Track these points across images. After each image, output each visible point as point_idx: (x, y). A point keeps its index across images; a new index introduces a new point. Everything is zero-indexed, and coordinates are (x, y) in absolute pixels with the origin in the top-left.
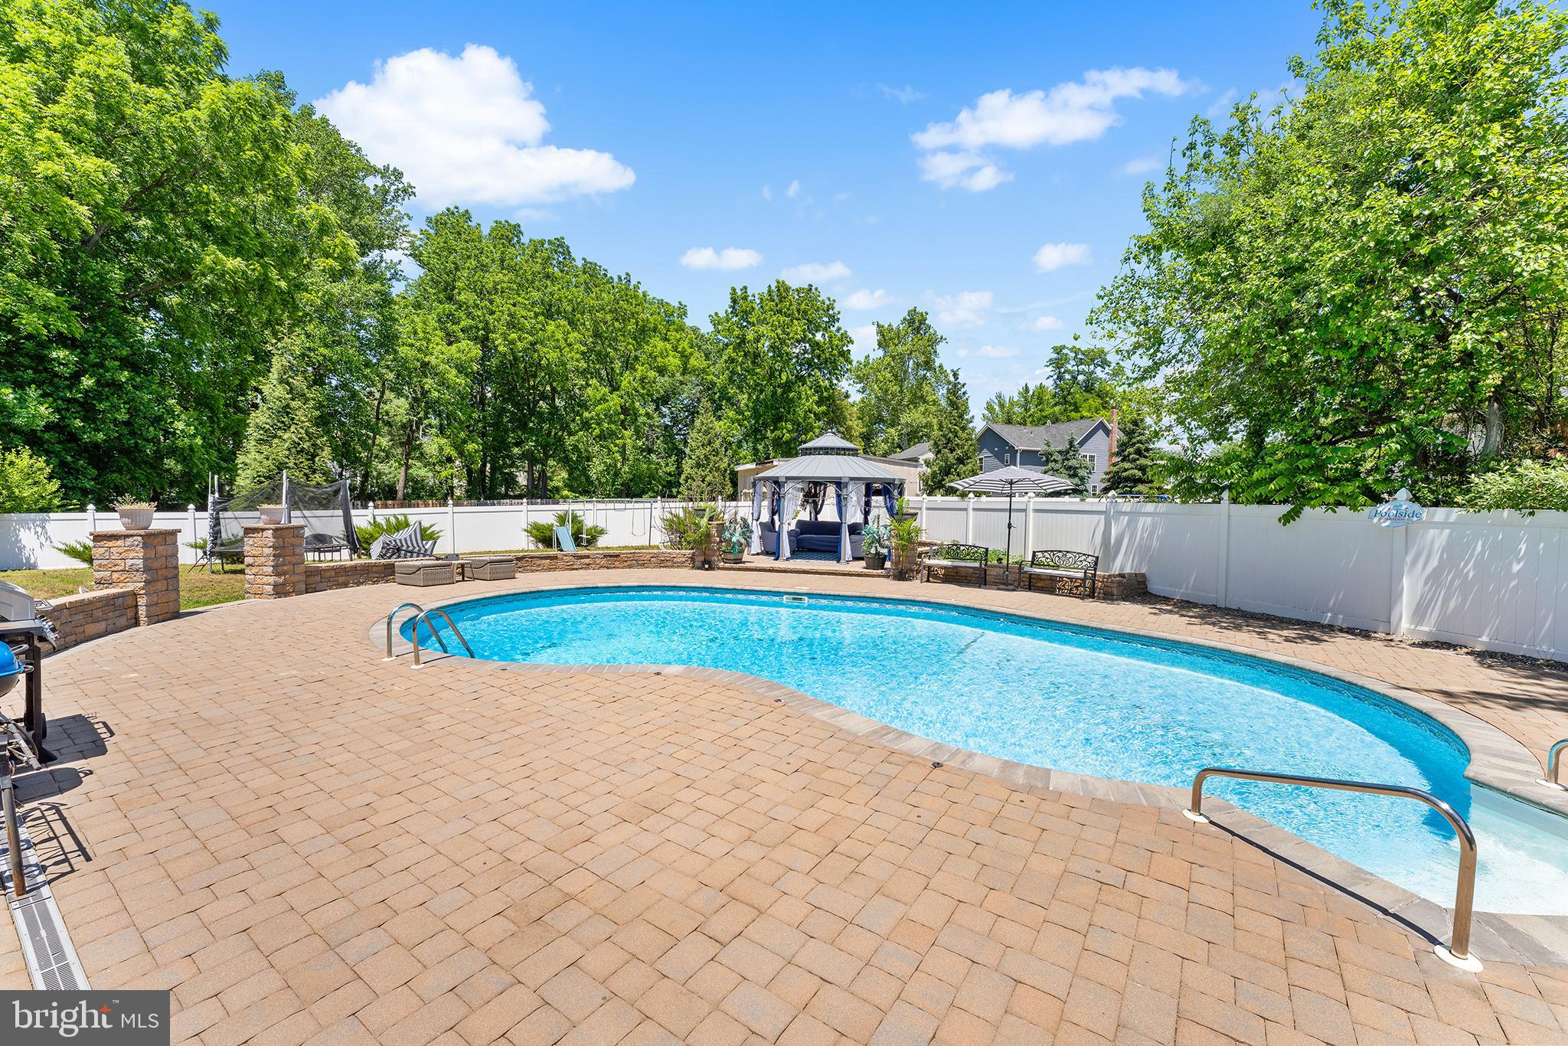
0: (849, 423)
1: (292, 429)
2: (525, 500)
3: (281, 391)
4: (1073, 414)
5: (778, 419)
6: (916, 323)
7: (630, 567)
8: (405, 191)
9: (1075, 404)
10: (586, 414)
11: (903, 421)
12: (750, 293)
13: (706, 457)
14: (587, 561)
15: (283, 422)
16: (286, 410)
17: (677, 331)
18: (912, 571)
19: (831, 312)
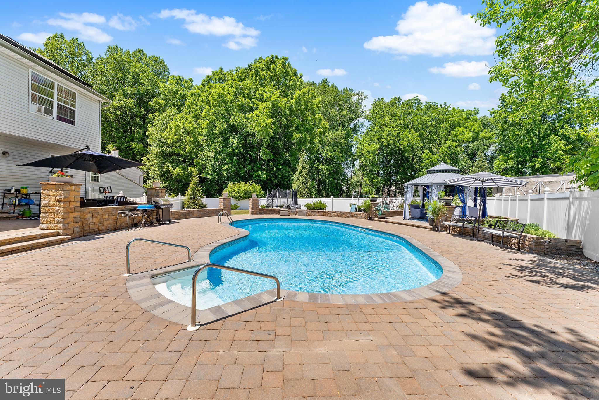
7: (348, 217)
8: (364, 98)
14: (335, 214)
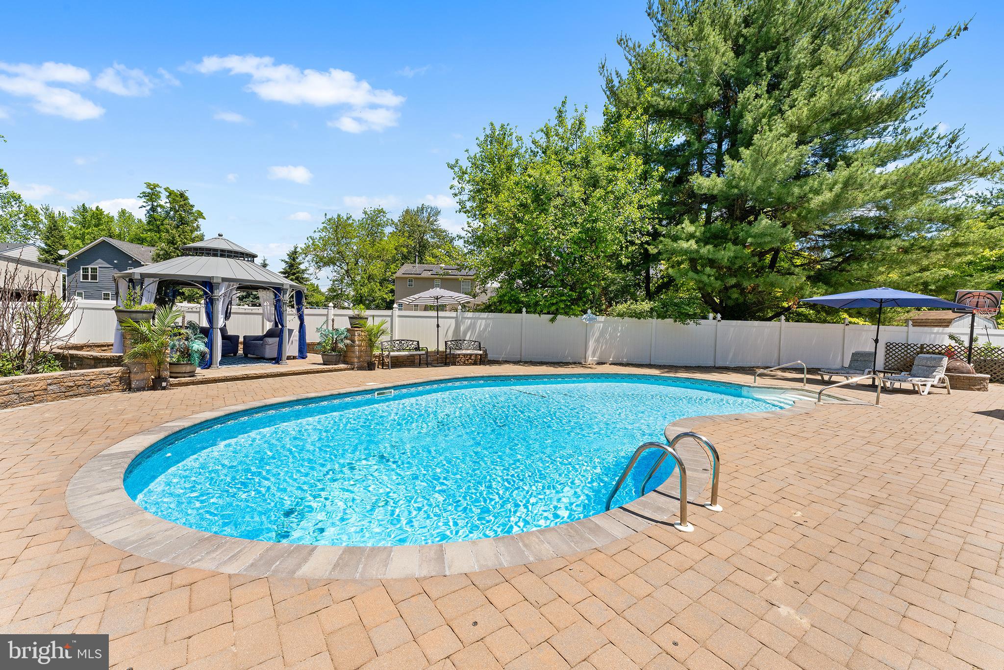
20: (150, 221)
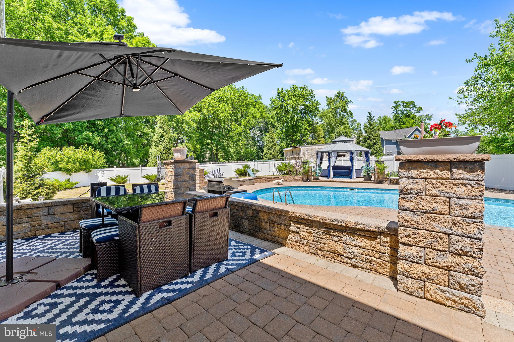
0: (319, 133)
1: (164, 141)
2: (211, 162)
3: (161, 130)
4: (403, 126)
5: (295, 132)
6: (340, 96)
9: (403, 122)
10: (231, 134)
11: (336, 131)
12: (284, 90)
13: (272, 147)
15: (162, 140)
16: (162, 136)
17: (259, 104)
18: (384, 181)
19: (312, 94)
20: (396, 118)
